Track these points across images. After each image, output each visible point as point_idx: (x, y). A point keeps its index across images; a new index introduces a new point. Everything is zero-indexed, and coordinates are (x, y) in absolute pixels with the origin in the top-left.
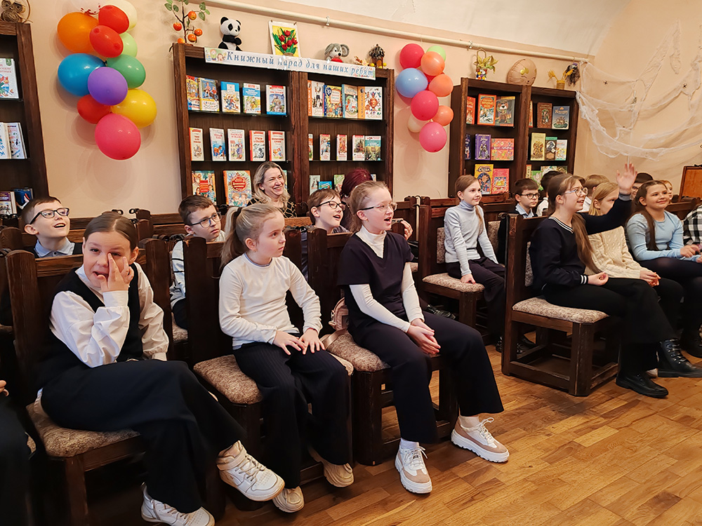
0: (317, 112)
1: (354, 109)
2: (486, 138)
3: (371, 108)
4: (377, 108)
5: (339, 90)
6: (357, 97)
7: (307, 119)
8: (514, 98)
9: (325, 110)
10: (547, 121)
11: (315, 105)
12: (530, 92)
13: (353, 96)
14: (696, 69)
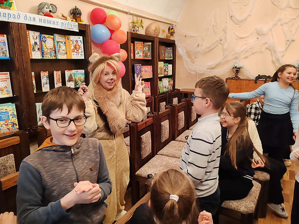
0: (36, 55)
1: (64, 52)
2: (140, 66)
3: (76, 51)
4: (80, 51)
5: (51, 38)
6: (65, 43)
7: (29, 61)
8: (150, 43)
9: (43, 54)
10: (163, 55)
11: (34, 50)
12: (158, 40)
13: (62, 42)
14: (225, 33)
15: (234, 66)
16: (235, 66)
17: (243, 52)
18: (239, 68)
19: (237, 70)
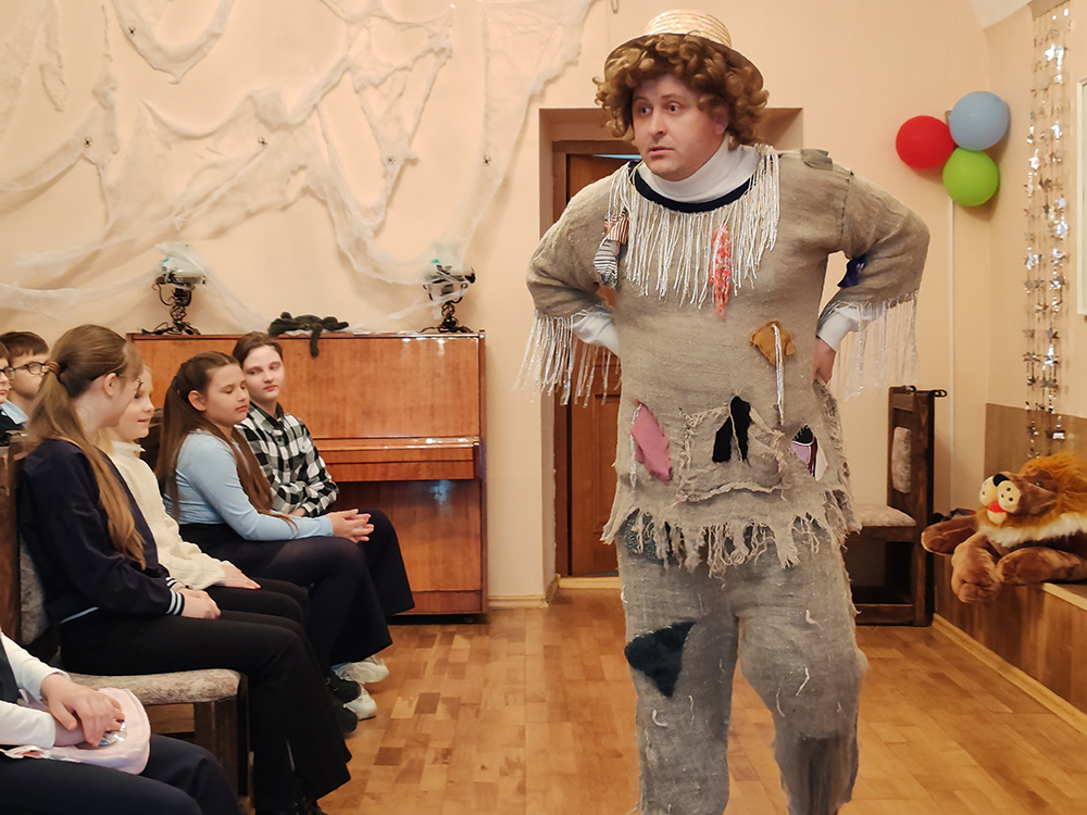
14: (108, 107)
15: (165, 269)
16: (168, 271)
17: (205, 207)
18: (190, 281)
19: (181, 292)
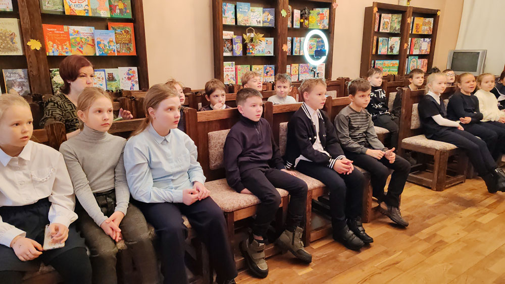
8: (401, 15)
12: (412, 10)
